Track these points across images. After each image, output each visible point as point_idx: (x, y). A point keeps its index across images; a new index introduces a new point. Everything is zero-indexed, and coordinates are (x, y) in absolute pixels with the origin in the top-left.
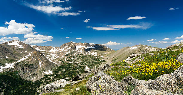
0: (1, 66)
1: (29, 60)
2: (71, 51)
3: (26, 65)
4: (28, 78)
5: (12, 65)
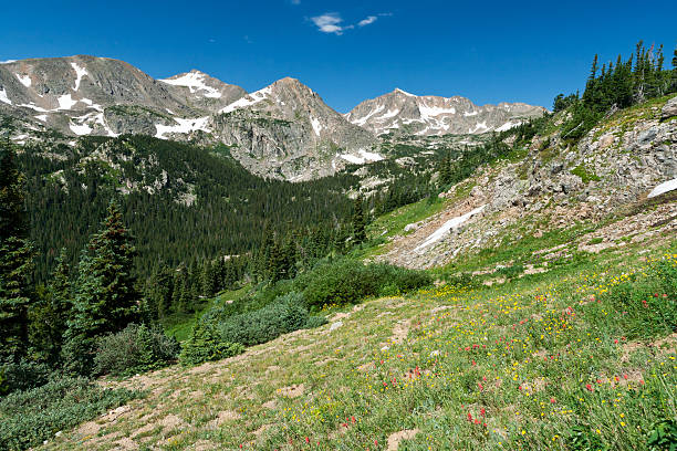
0: (159, 122)
1: (268, 108)
2: (400, 122)
3: (262, 122)
4: (274, 175)
5: (201, 123)
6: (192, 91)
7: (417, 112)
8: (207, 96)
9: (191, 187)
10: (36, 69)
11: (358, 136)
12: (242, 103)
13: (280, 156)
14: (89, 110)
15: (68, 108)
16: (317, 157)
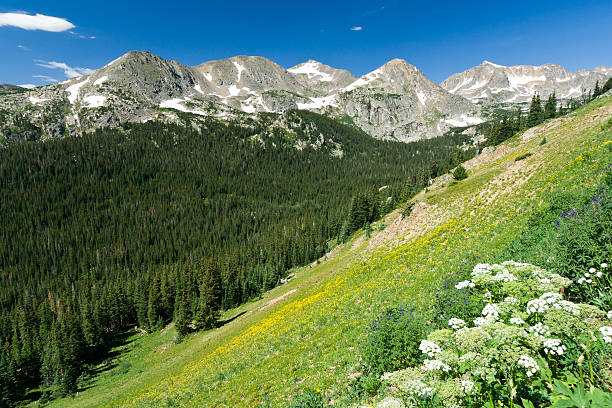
0: (299, 100)
1: (381, 86)
2: (489, 91)
3: (378, 96)
4: (388, 138)
5: (330, 100)
6: (310, 77)
7: (506, 82)
8: (322, 80)
9: (338, 145)
10: (214, 68)
11: (458, 103)
12: (360, 82)
13: (392, 124)
14: (250, 96)
15: (236, 94)
16: (424, 122)
